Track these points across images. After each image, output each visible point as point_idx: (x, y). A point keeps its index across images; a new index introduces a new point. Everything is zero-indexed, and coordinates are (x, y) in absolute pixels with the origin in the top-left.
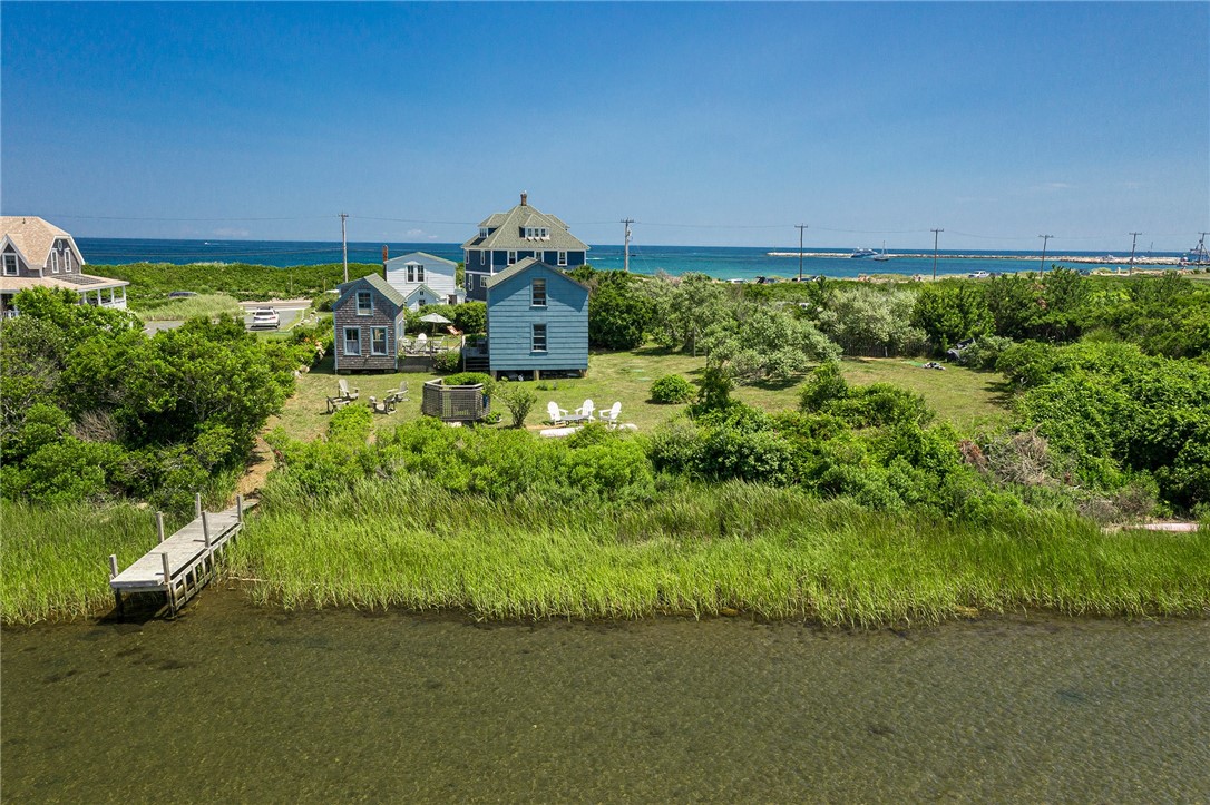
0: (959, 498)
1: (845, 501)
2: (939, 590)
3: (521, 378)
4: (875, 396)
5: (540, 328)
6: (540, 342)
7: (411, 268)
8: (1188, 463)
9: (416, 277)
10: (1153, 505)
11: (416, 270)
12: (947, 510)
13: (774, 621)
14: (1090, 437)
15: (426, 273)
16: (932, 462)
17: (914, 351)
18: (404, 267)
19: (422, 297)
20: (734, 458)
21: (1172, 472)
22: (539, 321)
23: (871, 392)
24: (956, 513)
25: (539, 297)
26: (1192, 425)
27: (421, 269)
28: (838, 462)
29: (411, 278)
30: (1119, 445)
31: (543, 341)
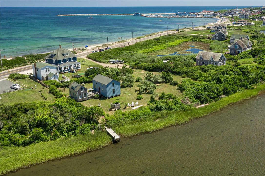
0: (184, 108)
1: (174, 111)
2: (187, 119)
3: (111, 98)
4: (169, 95)
5: (114, 90)
6: (114, 92)
7: (46, 69)
8: (202, 98)
9: (48, 71)
10: (200, 104)
11: (48, 69)
12: (183, 109)
13: (175, 126)
14: (192, 96)
15: (50, 69)
16: (179, 104)
17: (163, 82)
18: (45, 69)
19: (55, 76)
20: (160, 108)
21: (201, 99)
22: (114, 88)
23: (168, 95)
24: (184, 110)
25: (113, 85)
26: (202, 94)
27: (49, 69)
28: (171, 106)
29: (47, 71)
30: (195, 96)
31: (114, 91)
